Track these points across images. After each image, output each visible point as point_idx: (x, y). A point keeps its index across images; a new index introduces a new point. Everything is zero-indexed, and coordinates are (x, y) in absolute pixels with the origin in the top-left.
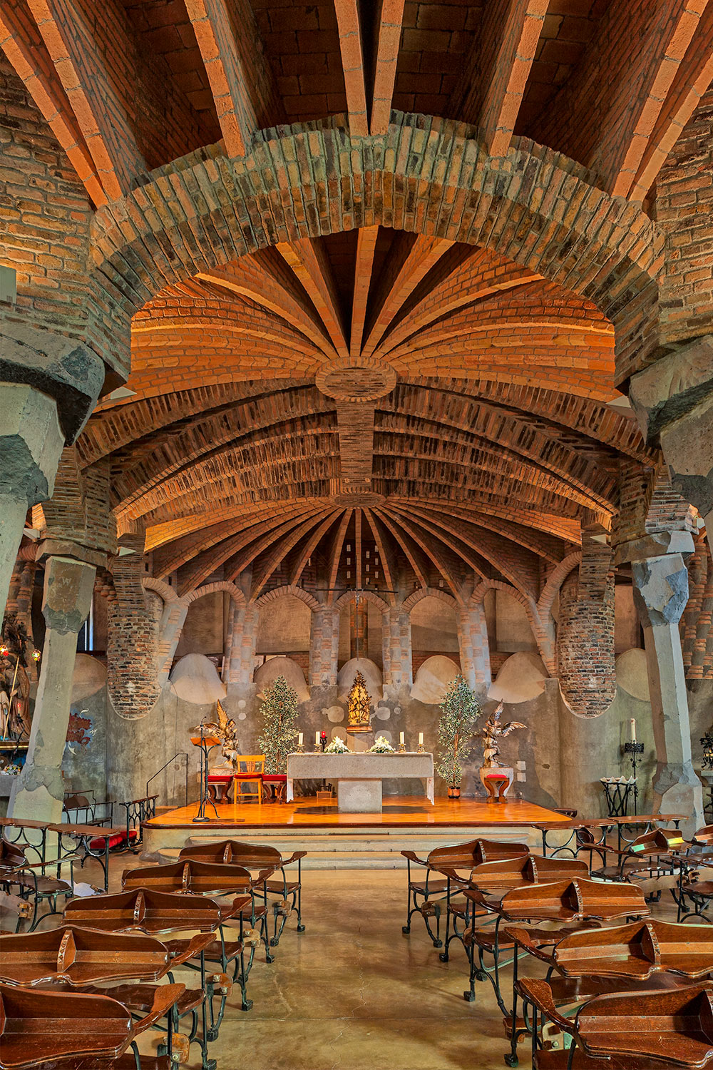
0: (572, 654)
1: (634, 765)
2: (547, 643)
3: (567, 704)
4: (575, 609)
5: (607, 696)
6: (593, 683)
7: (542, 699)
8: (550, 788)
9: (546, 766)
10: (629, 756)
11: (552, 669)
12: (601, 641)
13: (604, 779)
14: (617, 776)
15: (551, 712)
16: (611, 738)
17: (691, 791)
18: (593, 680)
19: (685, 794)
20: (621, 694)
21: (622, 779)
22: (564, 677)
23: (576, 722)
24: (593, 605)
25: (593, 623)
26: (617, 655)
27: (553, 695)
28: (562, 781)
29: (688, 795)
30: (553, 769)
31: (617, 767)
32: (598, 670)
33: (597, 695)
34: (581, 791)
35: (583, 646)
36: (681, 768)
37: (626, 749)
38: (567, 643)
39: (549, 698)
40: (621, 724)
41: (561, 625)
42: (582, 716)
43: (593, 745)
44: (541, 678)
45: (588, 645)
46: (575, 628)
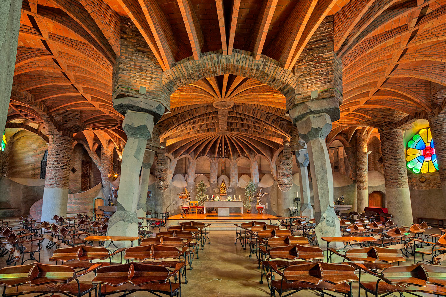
0: (281, 174)
1: (297, 204)
2: (274, 171)
3: (279, 188)
4: (282, 162)
5: (290, 185)
6: (286, 182)
7: (273, 187)
8: (275, 211)
9: (274, 205)
10: (296, 202)
11: (276, 178)
12: (289, 171)
13: (289, 208)
14: (292, 207)
15: (275, 190)
16: (291, 197)
17: (310, 210)
18: (286, 181)
19: (308, 211)
20: (294, 185)
21: (294, 208)
22: (279, 181)
23: (282, 193)
24: (286, 161)
25: (287, 166)
26: (293, 174)
27: (276, 185)
28: (278, 208)
29: (309, 211)
30: (276, 205)
31: (293, 205)
32: (288, 179)
33: (287, 185)
34: (283, 211)
35: (284, 172)
36: (307, 204)
37: (295, 200)
38: (280, 171)
39: (275, 186)
40: (294, 193)
41: (278, 166)
42: (283, 191)
43: (286, 199)
44: (273, 181)
45: (285, 172)
46: (282, 167)
